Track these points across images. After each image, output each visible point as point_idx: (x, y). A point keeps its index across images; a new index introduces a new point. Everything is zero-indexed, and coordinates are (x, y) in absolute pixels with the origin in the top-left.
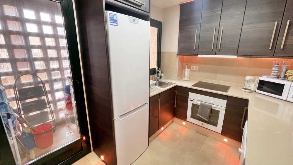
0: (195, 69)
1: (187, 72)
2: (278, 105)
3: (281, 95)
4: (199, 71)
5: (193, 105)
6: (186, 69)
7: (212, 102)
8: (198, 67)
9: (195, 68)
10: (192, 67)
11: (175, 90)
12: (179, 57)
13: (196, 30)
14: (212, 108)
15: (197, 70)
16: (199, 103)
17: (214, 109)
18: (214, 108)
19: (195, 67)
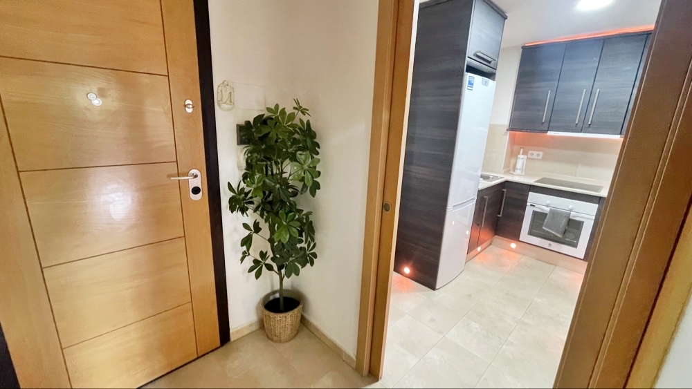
0: (534, 157)
1: (521, 160)
4: (543, 159)
5: (535, 214)
6: (521, 156)
7: (570, 207)
8: (541, 153)
9: (537, 154)
10: (530, 152)
11: (504, 188)
12: (510, 134)
13: (549, 92)
14: (571, 217)
15: (540, 157)
16: (547, 210)
17: (574, 218)
18: (575, 216)
19: (535, 153)
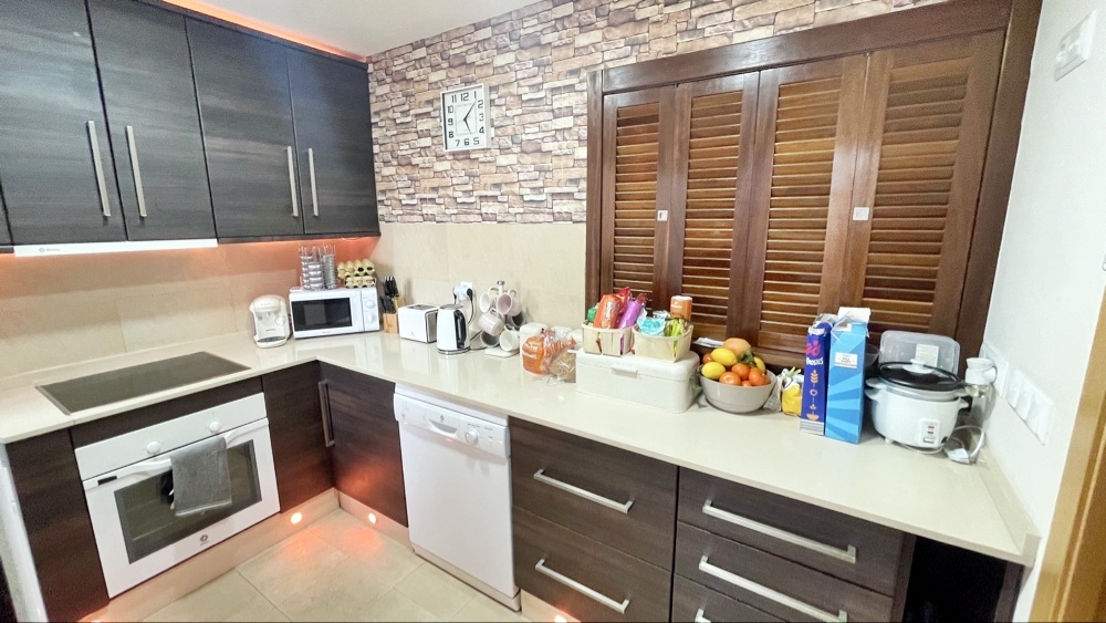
2: (352, 348)
3: (350, 324)
18: (231, 441)
